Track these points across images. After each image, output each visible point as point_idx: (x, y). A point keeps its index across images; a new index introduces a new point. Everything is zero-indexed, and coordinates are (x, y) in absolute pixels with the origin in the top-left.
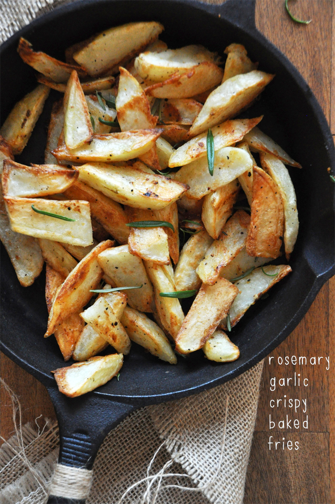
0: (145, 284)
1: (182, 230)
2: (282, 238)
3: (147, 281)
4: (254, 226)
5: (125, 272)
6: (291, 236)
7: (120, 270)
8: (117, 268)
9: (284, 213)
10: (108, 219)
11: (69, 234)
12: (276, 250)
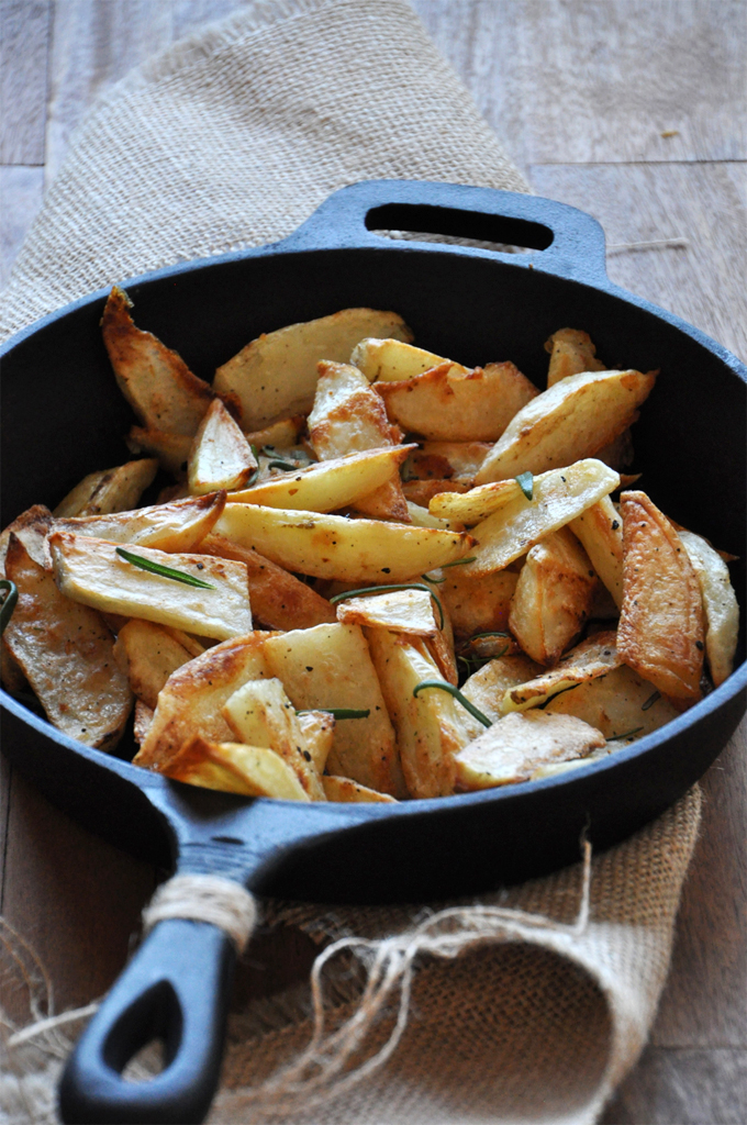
0: (378, 708)
1: (461, 658)
2: (702, 647)
3: (381, 703)
4: (632, 603)
5: (330, 680)
6: (724, 630)
7: (316, 676)
8: (310, 669)
9: (702, 595)
10: (287, 609)
11: (199, 608)
12: (691, 669)
